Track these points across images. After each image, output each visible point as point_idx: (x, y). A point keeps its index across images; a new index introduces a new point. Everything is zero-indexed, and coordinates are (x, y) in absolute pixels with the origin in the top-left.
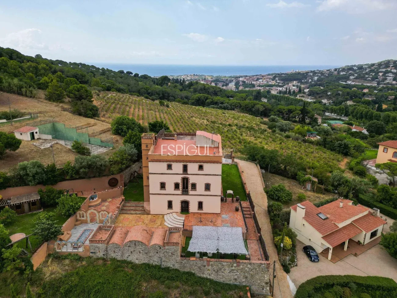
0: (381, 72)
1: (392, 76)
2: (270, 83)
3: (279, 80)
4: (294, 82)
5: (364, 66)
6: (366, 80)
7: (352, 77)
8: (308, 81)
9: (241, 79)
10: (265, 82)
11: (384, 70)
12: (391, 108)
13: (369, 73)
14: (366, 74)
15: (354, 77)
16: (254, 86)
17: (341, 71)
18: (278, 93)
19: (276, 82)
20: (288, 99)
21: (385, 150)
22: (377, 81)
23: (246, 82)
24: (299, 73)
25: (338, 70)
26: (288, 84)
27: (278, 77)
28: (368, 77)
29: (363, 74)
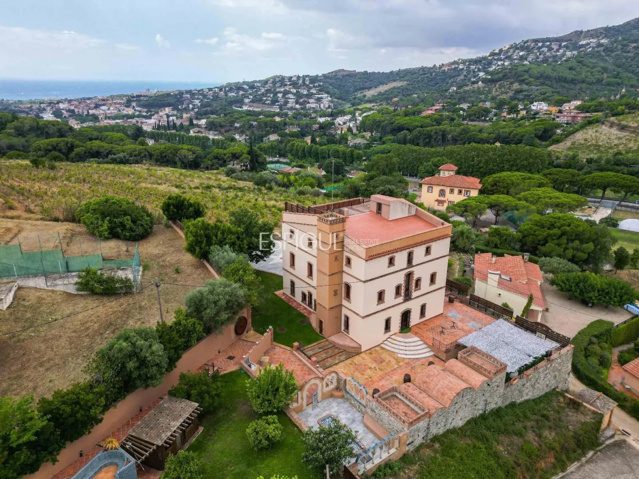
0: (280, 92)
1: (292, 97)
2: (125, 112)
3: (139, 106)
4: (167, 109)
5: (256, 84)
6: (264, 103)
7: (247, 101)
8: (188, 107)
9: (61, 106)
10: (113, 111)
11: (282, 90)
12: (325, 141)
13: (266, 94)
14: (263, 94)
15: (249, 100)
16: (95, 118)
17: (228, 91)
18: (154, 129)
19: (135, 110)
20: (183, 138)
21: (430, 189)
22: (278, 105)
23: (76, 110)
24: (168, 95)
25: (223, 89)
26: (158, 113)
27: (134, 101)
28: (266, 100)
29: (259, 95)
